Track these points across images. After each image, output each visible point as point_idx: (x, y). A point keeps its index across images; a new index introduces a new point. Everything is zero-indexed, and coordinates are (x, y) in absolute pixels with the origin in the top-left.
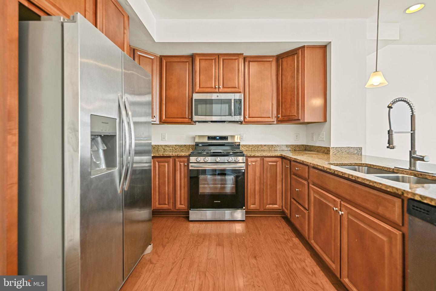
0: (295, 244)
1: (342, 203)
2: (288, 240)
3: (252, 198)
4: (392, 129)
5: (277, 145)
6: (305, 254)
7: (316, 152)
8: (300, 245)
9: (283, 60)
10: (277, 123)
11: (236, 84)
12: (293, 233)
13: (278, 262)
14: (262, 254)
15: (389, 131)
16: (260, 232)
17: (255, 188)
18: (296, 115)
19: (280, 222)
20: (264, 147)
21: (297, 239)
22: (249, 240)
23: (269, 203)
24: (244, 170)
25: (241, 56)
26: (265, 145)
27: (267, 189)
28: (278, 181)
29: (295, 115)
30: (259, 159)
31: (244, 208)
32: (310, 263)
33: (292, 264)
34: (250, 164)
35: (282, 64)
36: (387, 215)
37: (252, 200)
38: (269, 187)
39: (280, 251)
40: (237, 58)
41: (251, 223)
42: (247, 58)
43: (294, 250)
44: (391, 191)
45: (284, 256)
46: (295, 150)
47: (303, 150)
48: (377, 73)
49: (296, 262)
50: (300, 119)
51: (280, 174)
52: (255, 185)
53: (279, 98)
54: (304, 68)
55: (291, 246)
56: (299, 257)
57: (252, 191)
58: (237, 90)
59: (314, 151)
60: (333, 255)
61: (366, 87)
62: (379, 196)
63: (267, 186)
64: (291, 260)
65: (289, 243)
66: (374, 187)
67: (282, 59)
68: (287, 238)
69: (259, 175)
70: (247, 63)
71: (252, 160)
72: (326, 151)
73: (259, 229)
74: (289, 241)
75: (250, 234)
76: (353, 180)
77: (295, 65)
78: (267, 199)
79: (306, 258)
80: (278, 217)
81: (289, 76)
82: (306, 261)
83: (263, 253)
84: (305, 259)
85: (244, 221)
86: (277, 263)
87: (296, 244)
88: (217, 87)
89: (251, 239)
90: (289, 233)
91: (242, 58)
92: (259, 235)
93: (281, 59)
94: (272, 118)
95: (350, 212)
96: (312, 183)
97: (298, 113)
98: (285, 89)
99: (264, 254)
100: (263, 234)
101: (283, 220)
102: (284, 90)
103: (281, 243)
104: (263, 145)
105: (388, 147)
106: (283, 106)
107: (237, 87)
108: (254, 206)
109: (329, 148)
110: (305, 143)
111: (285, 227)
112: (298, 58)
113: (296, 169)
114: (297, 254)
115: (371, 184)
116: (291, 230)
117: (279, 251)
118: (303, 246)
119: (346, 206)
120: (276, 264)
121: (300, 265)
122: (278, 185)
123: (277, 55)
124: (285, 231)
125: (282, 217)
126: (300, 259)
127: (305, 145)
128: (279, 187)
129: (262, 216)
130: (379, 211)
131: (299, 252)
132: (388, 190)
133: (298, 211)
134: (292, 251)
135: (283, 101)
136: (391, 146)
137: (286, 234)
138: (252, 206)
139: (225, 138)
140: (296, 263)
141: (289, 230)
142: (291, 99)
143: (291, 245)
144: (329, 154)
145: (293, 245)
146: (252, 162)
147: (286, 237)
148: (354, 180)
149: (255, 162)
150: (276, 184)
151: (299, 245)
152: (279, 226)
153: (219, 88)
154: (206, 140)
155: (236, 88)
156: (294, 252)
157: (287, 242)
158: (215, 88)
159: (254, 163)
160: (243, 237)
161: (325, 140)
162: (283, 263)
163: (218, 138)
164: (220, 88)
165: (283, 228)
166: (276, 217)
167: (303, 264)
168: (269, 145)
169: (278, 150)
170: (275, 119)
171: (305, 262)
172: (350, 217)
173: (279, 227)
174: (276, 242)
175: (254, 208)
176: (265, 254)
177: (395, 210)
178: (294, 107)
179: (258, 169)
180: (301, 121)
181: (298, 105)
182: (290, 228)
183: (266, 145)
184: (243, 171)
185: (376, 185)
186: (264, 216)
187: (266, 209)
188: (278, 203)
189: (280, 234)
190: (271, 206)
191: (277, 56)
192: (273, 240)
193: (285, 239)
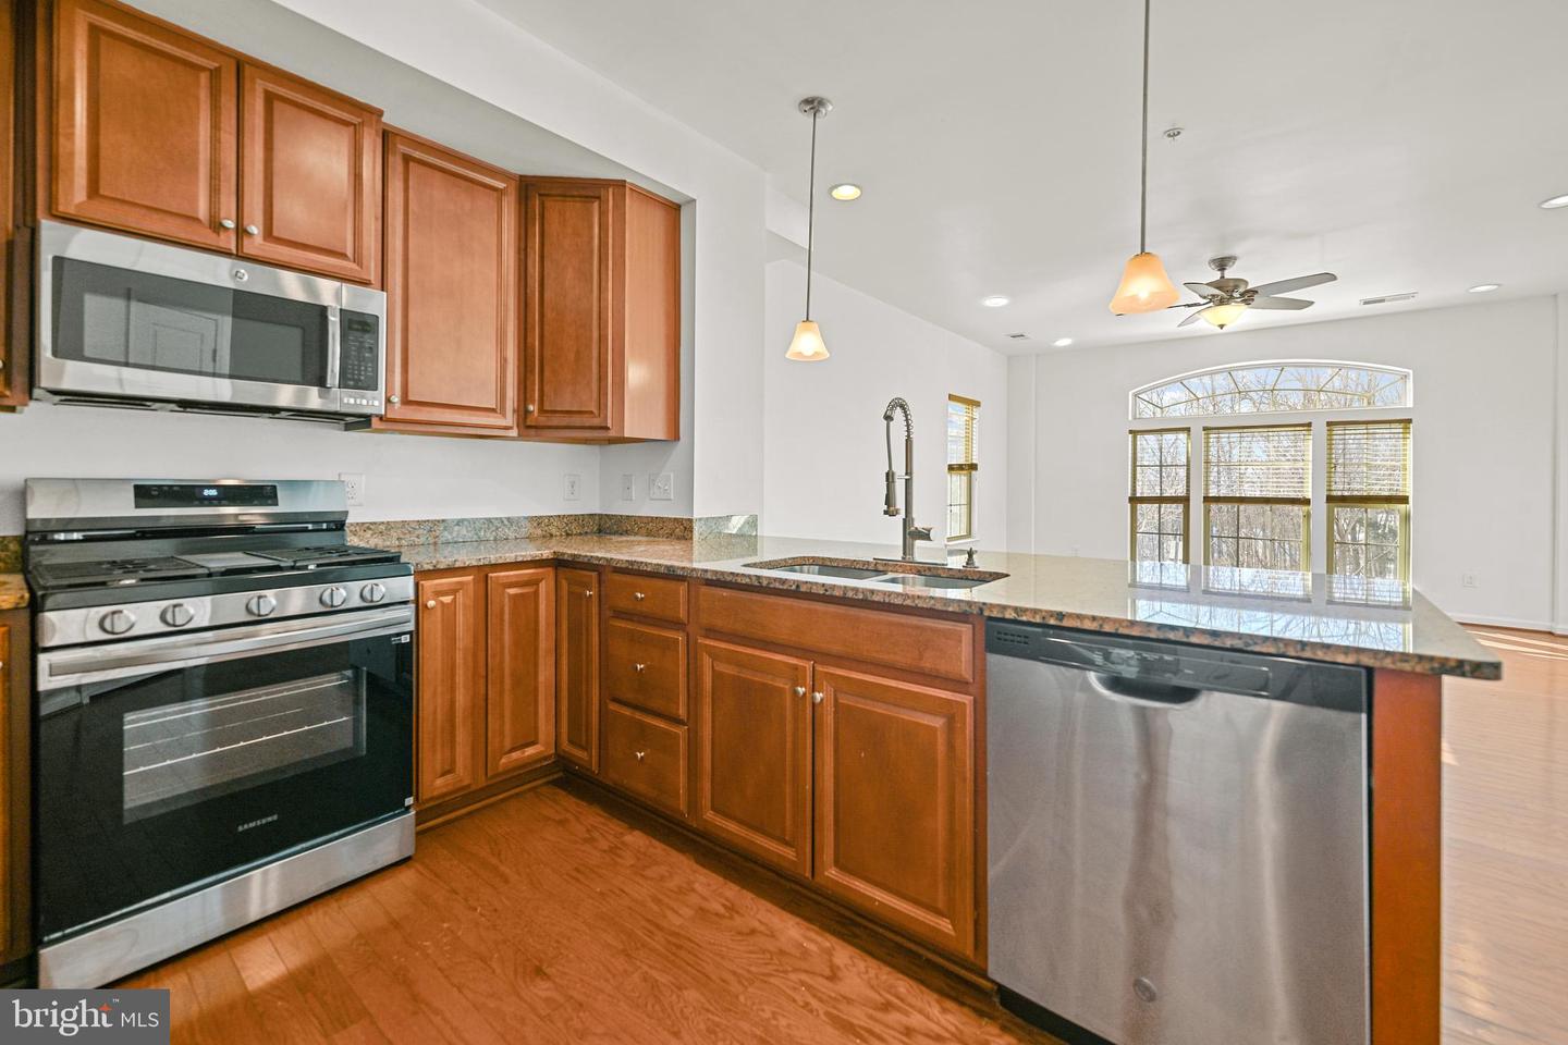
0: (639, 852)
1: (819, 668)
2: (613, 850)
3: (439, 747)
4: (894, 469)
5: (508, 519)
6: (684, 870)
7: (642, 536)
8: (655, 848)
9: (549, 203)
10: (521, 437)
11: (345, 241)
12: (615, 820)
13: (624, 938)
14: (555, 945)
15: (887, 474)
16: (503, 868)
17: (452, 703)
18: (596, 411)
19: (555, 801)
20: (456, 528)
21: (637, 833)
22: (477, 924)
23: (508, 744)
24: (410, 633)
25: (374, 117)
26: (459, 522)
27: (501, 693)
28: (541, 653)
29: (592, 412)
30: (471, 578)
31: (409, 801)
32: (709, 885)
33: (665, 917)
34: (431, 603)
35: (542, 217)
36: (943, 667)
37: (439, 756)
38: (508, 682)
39: (608, 899)
40: (356, 120)
41: (445, 852)
42: (398, 138)
43: (648, 873)
44: (957, 610)
45: (630, 908)
46: (568, 535)
47: (592, 533)
48: (807, 324)
49: (675, 905)
50: (609, 425)
51: (547, 624)
52: (452, 689)
53: (529, 340)
54: (623, 256)
55: (632, 866)
56: (672, 884)
57: (439, 717)
58: (348, 266)
59: (636, 534)
60: (788, 823)
61: (787, 356)
62: (923, 629)
63: (502, 682)
64: (655, 908)
65: (620, 856)
66: (916, 607)
67: (544, 198)
68: (606, 848)
69: (472, 645)
70: (396, 163)
71: (439, 589)
72: (680, 530)
73: (494, 861)
74: (618, 851)
75: (466, 900)
76: (858, 600)
77: (592, 238)
78: (502, 733)
79: (692, 878)
80: (535, 787)
81: (570, 270)
82: (696, 886)
83: (558, 942)
84: (690, 883)
85: (409, 859)
86: (622, 942)
87: (642, 850)
88: (230, 224)
89: (482, 915)
90: (604, 824)
91: (377, 131)
92: (506, 881)
93: (540, 195)
94: (504, 415)
95: (841, 685)
96: (703, 632)
97: (601, 405)
98: (554, 314)
99: (565, 942)
100: (519, 874)
101: (564, 793)
102: (549, 315)
103: (596, 869)
104: (453, 521)
105: (886, 513)
106: (547, 374)
107: (350, 253)
108: (449, 777)
109: (691, 521)
110: (595, 508)
111: (580, 813)
112: (603, 214)
113: (639, 595)
114: (662, 878)
115: (908, 602)
116: (606, 815)
117: (608, 902)
118: (664, 846)
119: (832, 674)
120: (621, 947)
121: (688, 906)
122: (541, 668)
123: (521, 176)
124: (590, 827)
125: (548, 783)
126: (676, 889)
127: (601, 516)
128: (545, 674)
129: (478, 810)
130: (922, 664)
131: (663, 870)
132: (950, 609)
133: (642, 735)
134: (642, 876)
135: (547, 353)
136: (892, 509)
137: (596, 834)
138: (439, 782)
139: (260, 493)
140: (675, 907)
141: (598, 814)
142: (578, 352)
143: (632, 862)
144: (691, 538)
145: (639, 859)
146: (438, 594)
147: (604, 845)
148: (862, 600)
149: (453, 592)
150: (536, 665)
151: (651, 850)
152: (557, 818)
153: (241, 232)
154: (123, 507)
155: (343, 256)
156: (652, 879)
157: (613, 859)
158: (217, 226)
159: (447, 599)
160: (445, 925)
161: (672, 497)
162: (641, 934)
163: (213, 492)
164: (250, 235)
165: (578, 819)
166: (530, 790)
167: (694, 899)
168: (474, 521)
169: (512, 535)
170: (510, 419)
171: (693, 890)
172: (844, 700)
173: (562, 823)
174: (579, 876)
175: (450, 788)
176: (569, 939)
177: (961, 651)
178: (589, 383)
179: (463, 622)
180: (612, 433)
181: (602, 378)
182: (597, 809)
183: (463, 520)
184: (405, 639)
185: (920, 604)
186: (484, 808)
187: (498, 775)
188: (542, 737)
189: (576, 842)
190: (515, 755)
191: (521, 181)
192: (567, 874)
193: (605, 851)
